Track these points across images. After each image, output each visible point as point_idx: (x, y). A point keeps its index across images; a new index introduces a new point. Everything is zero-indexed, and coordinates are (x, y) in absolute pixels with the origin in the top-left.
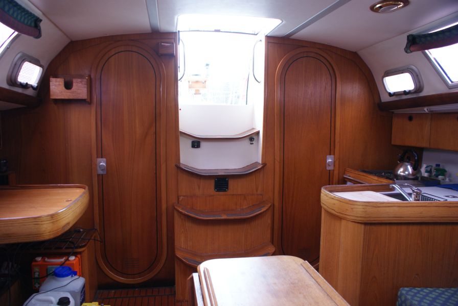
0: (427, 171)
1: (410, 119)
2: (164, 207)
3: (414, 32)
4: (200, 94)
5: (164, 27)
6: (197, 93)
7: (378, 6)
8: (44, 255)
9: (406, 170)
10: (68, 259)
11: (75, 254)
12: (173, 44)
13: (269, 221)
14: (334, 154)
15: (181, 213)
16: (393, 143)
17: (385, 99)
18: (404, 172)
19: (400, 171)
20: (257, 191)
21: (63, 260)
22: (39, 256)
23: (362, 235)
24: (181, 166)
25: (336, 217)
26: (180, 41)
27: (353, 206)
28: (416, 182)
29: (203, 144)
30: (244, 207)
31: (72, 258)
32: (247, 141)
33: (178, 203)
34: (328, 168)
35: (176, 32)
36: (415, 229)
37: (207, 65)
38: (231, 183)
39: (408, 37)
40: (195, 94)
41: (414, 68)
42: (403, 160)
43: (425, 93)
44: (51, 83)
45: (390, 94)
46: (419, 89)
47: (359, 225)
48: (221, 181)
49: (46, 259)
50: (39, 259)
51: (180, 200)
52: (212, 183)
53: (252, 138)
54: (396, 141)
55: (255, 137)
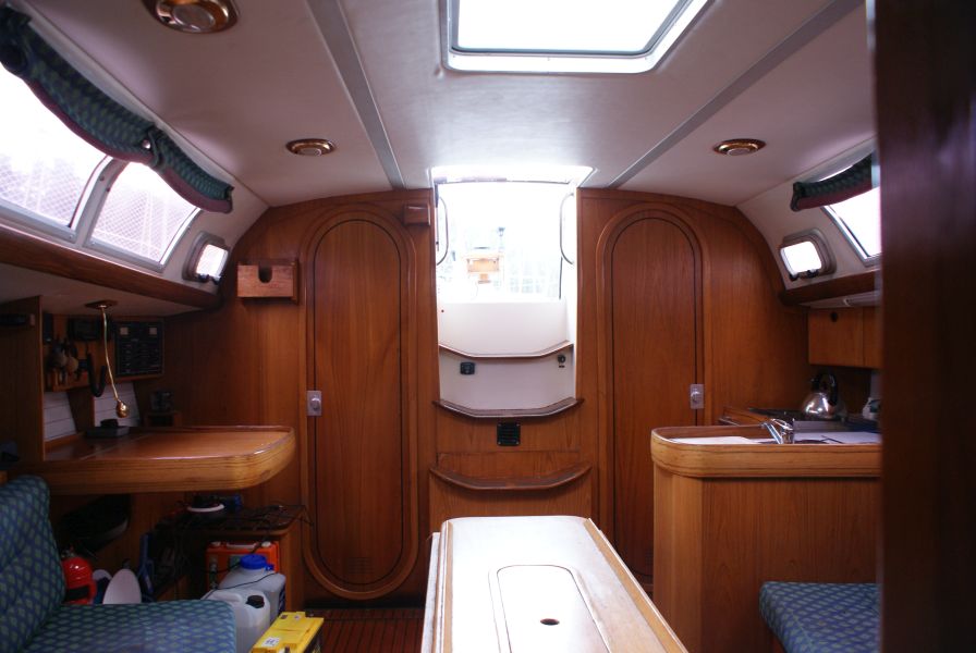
0: (872, 410)
1: (834, 317)
2: (414, 471)
3: (801, 178)
4: (488, 282)
5: (410, 181)
6: (484, 280)
7: (723, 147)
8: (223, 540)
9: (820, 405)
10: (260, 546)
11: (272, 539)
12: (426, 206)
13: (588, 496)
14: (703, 383)
15: (439, 478)
16: (811, 361)
17: (790, 285)
18: (815, 408)
19: (809, 407)
20: (569, 446)
21: (253, 546)
22: (217, 540)
23: (700, 497)
24: (442, 403)
25: (668, 473)
26: (440, 201)
27: (683, 453)
28: (832, 425)
29: (479, 368)
30: (548, 473)
31: (267, 545)
32: (554, 363)
33: (437, 464)
34: (694, 406)
35: (431, 189)
36: (784, 486)
37: (501, 230)
38: (525, 431)
39: (794, 185)
40: (480, 282)
41: (819, 233)
42: (816, 387)
43: (839, 274)
44: (239, 274)
45: (793, 278)
46: (829, 268)
47: (695, 481)
48: (509, 429)
49: (228, 545)
50: (218, 544)
51: (440, 459)
52: (493, 431)
53: (561, 356)
54: (815, 357)
55: (567, 356)
